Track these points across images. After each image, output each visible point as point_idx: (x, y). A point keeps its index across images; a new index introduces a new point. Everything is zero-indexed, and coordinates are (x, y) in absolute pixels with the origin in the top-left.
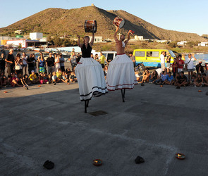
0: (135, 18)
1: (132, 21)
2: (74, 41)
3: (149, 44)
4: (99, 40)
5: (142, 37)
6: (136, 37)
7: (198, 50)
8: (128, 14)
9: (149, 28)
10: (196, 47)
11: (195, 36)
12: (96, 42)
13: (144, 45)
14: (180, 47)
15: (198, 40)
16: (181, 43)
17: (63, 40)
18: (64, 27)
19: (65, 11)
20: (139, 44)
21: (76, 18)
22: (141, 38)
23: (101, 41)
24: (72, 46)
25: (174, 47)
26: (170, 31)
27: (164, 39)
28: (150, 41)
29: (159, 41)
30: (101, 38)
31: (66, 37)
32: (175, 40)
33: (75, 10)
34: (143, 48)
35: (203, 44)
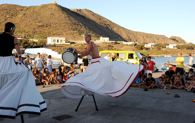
0: (100, 18)
1: (98, 21)
2: (34, 43)
3: (115, 46)
4: (61, 41)
5: (108, 38)
6: (101, 38)
7: (166, 53)
8: (94, 14)
9: (115, 29)
10: (164, 49)
11: (164, 37)
12: (59, 43)
13: (110, 47)
14: (147, 49)
15: (167, 42)
16: (149, 46)
17: (21, 41)
18: (22, 26)
19: (22, 8)
20: (105, 45)
21: (35, 16)
22: (106, 39)
23: (64, 42)
24: (32, 47)
25: (142, 49)
26: (137, 32)
27: (131, 40)
28: (116, 43)
29: (125, 43)
30: (64, 39)
31: (25, 37)
32: (142, 42)
33: (34, 7)
34: (109, 49)
35: (171, 46)
